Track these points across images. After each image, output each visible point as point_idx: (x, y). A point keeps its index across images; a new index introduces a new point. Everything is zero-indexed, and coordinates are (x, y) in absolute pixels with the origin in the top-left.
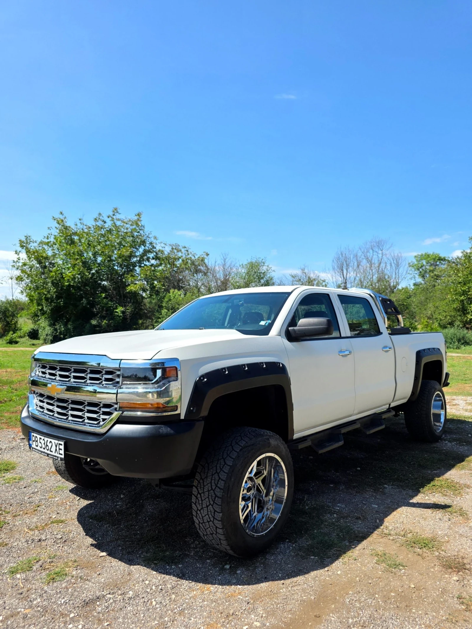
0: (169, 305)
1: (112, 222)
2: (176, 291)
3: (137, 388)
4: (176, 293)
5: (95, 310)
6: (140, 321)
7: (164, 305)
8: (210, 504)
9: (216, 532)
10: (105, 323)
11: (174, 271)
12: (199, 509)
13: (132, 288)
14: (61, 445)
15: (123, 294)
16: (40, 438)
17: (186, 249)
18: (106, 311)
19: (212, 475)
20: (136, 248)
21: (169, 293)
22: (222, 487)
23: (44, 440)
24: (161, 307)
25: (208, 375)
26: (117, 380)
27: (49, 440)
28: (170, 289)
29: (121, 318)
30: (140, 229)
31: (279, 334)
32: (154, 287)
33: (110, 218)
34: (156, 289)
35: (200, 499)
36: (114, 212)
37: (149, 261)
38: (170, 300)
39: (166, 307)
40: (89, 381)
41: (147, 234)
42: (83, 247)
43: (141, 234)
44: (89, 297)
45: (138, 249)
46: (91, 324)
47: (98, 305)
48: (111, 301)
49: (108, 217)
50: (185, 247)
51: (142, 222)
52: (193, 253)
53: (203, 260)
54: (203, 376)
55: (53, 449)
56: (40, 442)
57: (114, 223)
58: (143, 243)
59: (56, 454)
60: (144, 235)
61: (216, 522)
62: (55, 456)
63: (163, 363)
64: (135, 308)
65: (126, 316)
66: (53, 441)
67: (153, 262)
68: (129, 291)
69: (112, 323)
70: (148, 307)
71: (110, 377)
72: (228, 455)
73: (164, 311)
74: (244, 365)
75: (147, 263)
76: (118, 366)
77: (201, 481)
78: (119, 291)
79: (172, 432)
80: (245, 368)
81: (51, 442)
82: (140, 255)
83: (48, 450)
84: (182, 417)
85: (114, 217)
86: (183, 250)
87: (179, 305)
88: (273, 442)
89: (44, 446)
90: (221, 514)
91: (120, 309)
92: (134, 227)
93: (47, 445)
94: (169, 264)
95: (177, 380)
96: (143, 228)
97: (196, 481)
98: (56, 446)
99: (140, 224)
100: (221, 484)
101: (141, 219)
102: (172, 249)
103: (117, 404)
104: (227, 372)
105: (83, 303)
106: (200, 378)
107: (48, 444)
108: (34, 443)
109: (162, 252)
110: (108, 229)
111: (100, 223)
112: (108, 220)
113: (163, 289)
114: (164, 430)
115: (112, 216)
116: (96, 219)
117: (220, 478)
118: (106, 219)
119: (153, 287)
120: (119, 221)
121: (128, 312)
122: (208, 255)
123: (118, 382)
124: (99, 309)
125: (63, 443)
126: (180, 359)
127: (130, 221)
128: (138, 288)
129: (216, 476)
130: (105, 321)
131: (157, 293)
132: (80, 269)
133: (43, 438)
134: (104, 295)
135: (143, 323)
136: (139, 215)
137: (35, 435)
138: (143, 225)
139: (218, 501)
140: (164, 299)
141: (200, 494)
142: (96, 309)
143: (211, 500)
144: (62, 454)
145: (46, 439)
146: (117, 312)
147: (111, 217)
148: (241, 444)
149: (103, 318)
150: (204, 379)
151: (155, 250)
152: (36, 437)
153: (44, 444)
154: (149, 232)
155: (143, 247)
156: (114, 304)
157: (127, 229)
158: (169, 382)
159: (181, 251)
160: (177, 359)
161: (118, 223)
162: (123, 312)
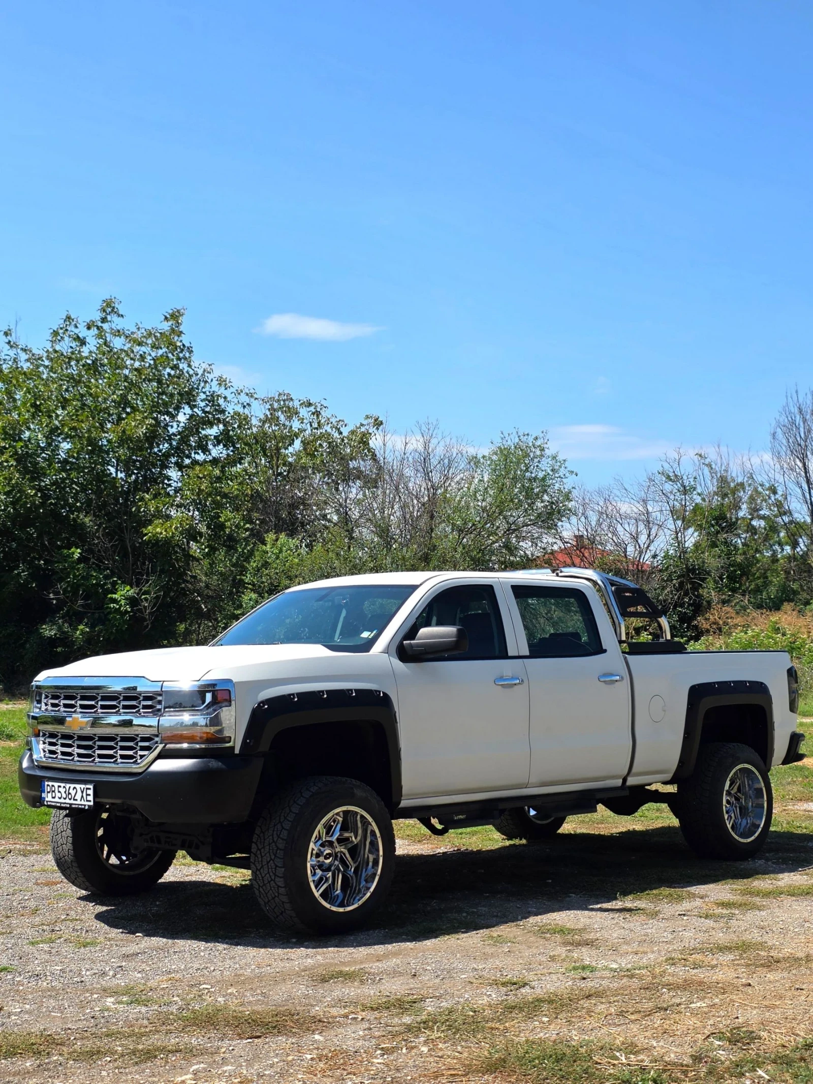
0: (264, 579)
1: (101, 341)
2: (282, 536)
3: (182, 715)
4: (283, 545)
5: (52, 596)
6: (182, 627)
7: (248, 578)
8: (271, 859)
9: (279, 894)
10: (83, 633)
11: (280, 474)
12: (259, 868)
13: (158, 530)
14: (90, 789)
15: (134, 548)
16: (59, 787)
17: (312, 409)
18: (86, 598)
19: (275, 826)
20: (168, 413)
21: (264, 543)
22: (285, 838)
23: (64, 787)
24: (239, 585)
25: (268, 701)
26: (159, 707)
27: (72, 786)
28: (267, 532)
29: (127, 617)
30: (179, 359)
31: (386, 651)
32: (222, 526)
33: (94, 331)
34: (227, 531)
35: (259, 856)
36: (104, 311)
37: (205, 450)
38: (266, 565)
39: (254, 585)
40: (122, 711)
41: (200, 372)
42: (19, 415)
43: (181, 371)
44: (35, 558)
45: (173, 417)
46: (41, 637)
47: (61, 580)
48: (99, 569)
49: (89, 328)
50: (310, 405)
51: (183, 337)
52: (333, 420)
53: (364, 440)
54: (264, 702)
55: (78, 796)
56: (59, 792)
57: (105, 343)
58: (188, 397)
59: (83, 802)
60: (191, 376)
61: (277, 879)
62: (82, 805)
63: (214, 685)
64: (167, 589)
65: (140, 611)
66: (78, 786)
67: (218, 451)
68: (150, 541)
69: (100, 631)
70: (202, 585)
71: (149, 703)
72: (295, 802)
73: (249, 596)
74: (323, 692)
75: (200, 457)
76: (159, 690)
77: (262, 835)
78: (122, 540)
79: (224, 767)
80: (323, 695)
81: (74, 788)
82: (180, 433)
83: (70, 799)
84: (237, 751)
85: (106, 326)
86: (304, 412)
87: (290, 578)
88: (359, 793)
89: (64, 796)
90: (283, 869)
91: (123, 593)
92: (160, 352)
93: (69, 793)
94: (265, 455)
95: (230, 706)
96: (187, 355)
97: (255, 836)
98: (82, 792)
99: (179, 344)
100: (285, 834)
101: (182, 328)
102: (272, 410)
103: (157, 736)
104: (296, 699)
105: (19, 574)
106: (259, 704)
107: (71, 791)
108: (50, 795)
109: (244, 421)
110: (89, 362)
111: (65, 346)
112: (91, 336)
113: (247, 530)
114: (214, 764)
115: (100, 324)
116: (55, 333)
117: (283, 828)
118: (83, 332)
119: (217, 527)
120: (120, 336)
121: (146, 599)
122: (378, 423)
123: (159, 710)
124: (65, 590)
125: (91, 787)
126: (234, 681)
127: (150, 334)
128: (176, 528)
129: (279, 826)
130: (81, 627)
131: (231, 543)
132: (11, 479)
133: (62, 785)
134: (77, 553)
135: (188, 632)
136: (175, 316)
137: (51, 784)
138: (187, 345)
139: (280, 854)
140: (249, 563)
141: (260, 850)
142: (56, 593)
143: (272, 854)
144: (90, 801)
145: (68, 786)
146: (115, 601)
147: (98, 328)
148: (312, 790)
149: (75, 618)
150: (264, 706)
151: (221, 416)
152: (53, 786)
153: (65, 792)
154: (204, 366)
155: (187, 410)
156: (106, 577)
157: (142, 358)
158: (221, 708)
159: (297, 413)
160: (230, 681)
161: (118, 343)
162: (133, 601)
